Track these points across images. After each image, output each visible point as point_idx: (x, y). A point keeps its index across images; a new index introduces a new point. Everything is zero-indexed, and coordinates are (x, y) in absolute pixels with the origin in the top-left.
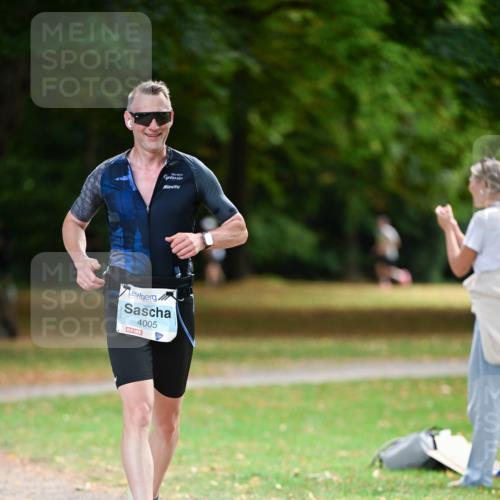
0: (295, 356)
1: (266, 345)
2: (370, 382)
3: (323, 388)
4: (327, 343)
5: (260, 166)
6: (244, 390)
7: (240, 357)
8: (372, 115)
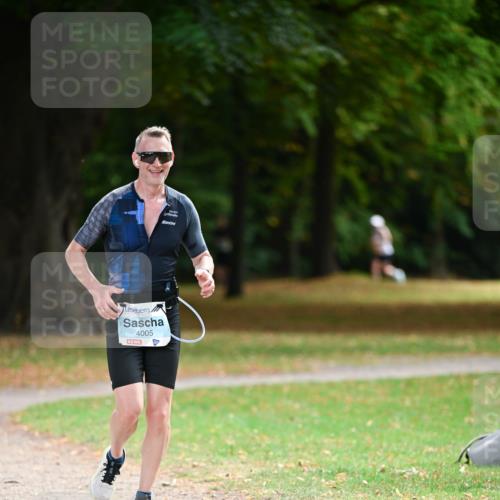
0: (382, 352)
1: (354, 341)
2: (457, 377)
3: (409, 383)
4: (414, 338)
5: (347, 163)
6: (331, 385)
7: (326, 352)
8: (459, 108)
